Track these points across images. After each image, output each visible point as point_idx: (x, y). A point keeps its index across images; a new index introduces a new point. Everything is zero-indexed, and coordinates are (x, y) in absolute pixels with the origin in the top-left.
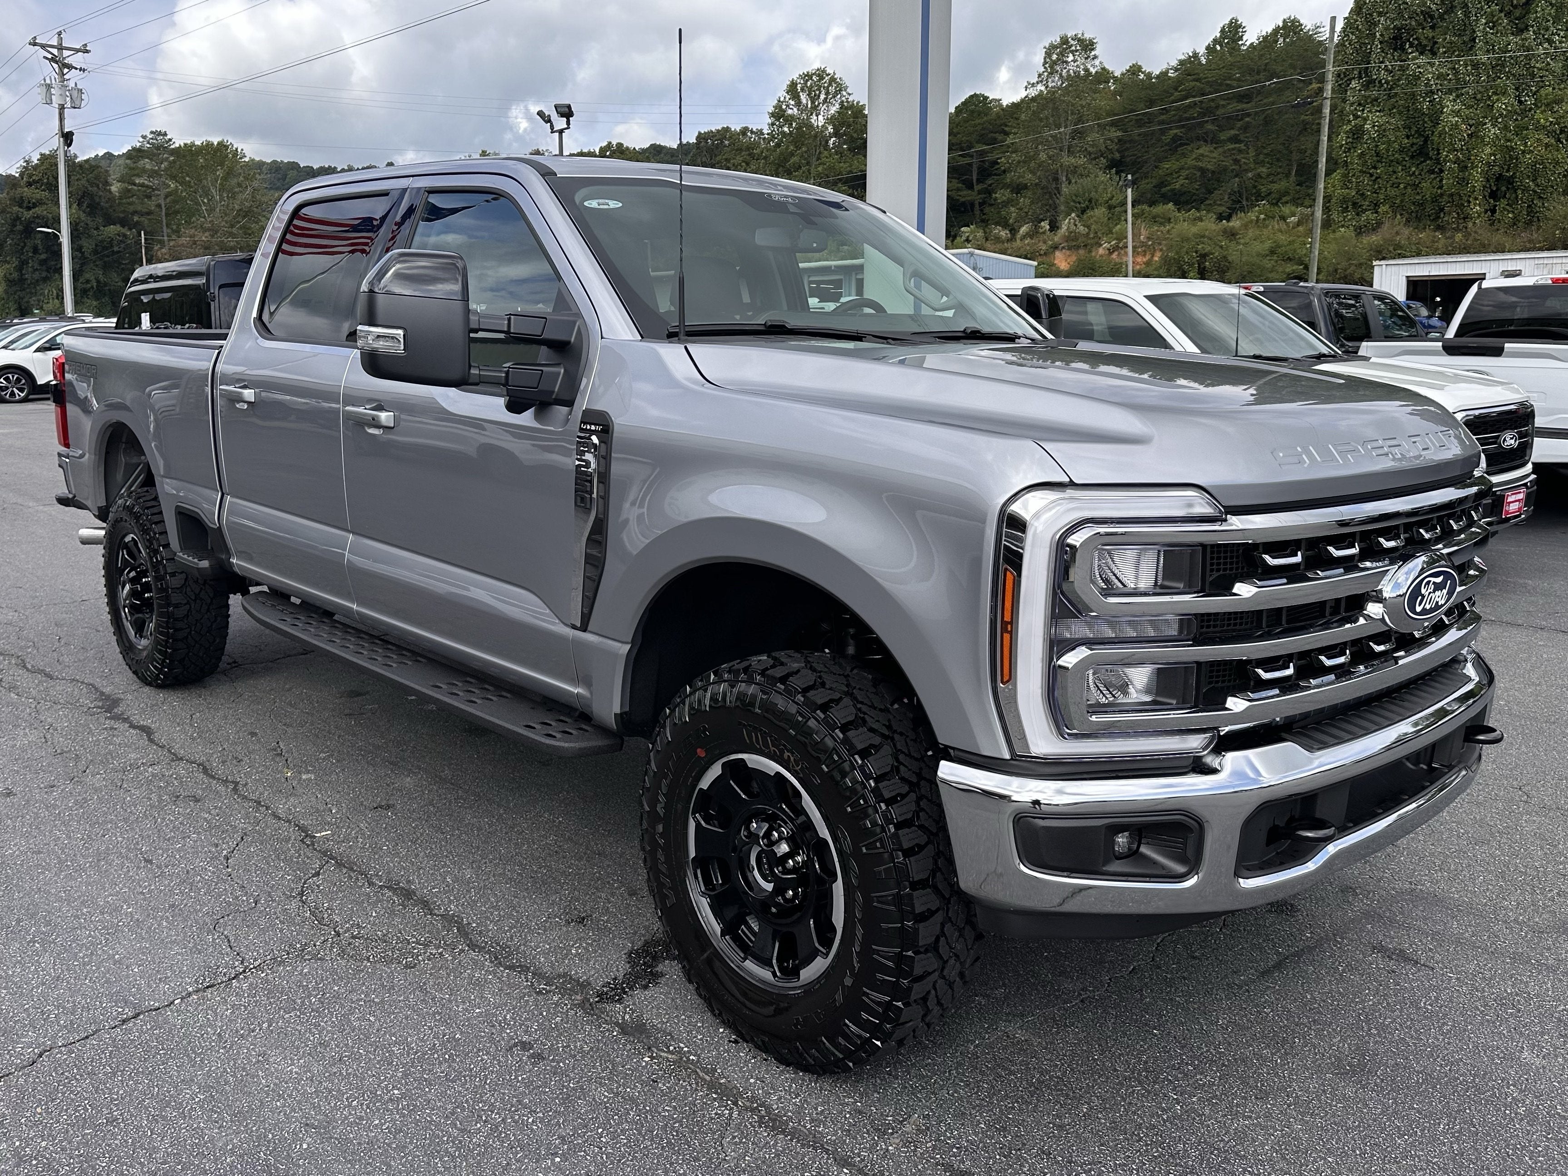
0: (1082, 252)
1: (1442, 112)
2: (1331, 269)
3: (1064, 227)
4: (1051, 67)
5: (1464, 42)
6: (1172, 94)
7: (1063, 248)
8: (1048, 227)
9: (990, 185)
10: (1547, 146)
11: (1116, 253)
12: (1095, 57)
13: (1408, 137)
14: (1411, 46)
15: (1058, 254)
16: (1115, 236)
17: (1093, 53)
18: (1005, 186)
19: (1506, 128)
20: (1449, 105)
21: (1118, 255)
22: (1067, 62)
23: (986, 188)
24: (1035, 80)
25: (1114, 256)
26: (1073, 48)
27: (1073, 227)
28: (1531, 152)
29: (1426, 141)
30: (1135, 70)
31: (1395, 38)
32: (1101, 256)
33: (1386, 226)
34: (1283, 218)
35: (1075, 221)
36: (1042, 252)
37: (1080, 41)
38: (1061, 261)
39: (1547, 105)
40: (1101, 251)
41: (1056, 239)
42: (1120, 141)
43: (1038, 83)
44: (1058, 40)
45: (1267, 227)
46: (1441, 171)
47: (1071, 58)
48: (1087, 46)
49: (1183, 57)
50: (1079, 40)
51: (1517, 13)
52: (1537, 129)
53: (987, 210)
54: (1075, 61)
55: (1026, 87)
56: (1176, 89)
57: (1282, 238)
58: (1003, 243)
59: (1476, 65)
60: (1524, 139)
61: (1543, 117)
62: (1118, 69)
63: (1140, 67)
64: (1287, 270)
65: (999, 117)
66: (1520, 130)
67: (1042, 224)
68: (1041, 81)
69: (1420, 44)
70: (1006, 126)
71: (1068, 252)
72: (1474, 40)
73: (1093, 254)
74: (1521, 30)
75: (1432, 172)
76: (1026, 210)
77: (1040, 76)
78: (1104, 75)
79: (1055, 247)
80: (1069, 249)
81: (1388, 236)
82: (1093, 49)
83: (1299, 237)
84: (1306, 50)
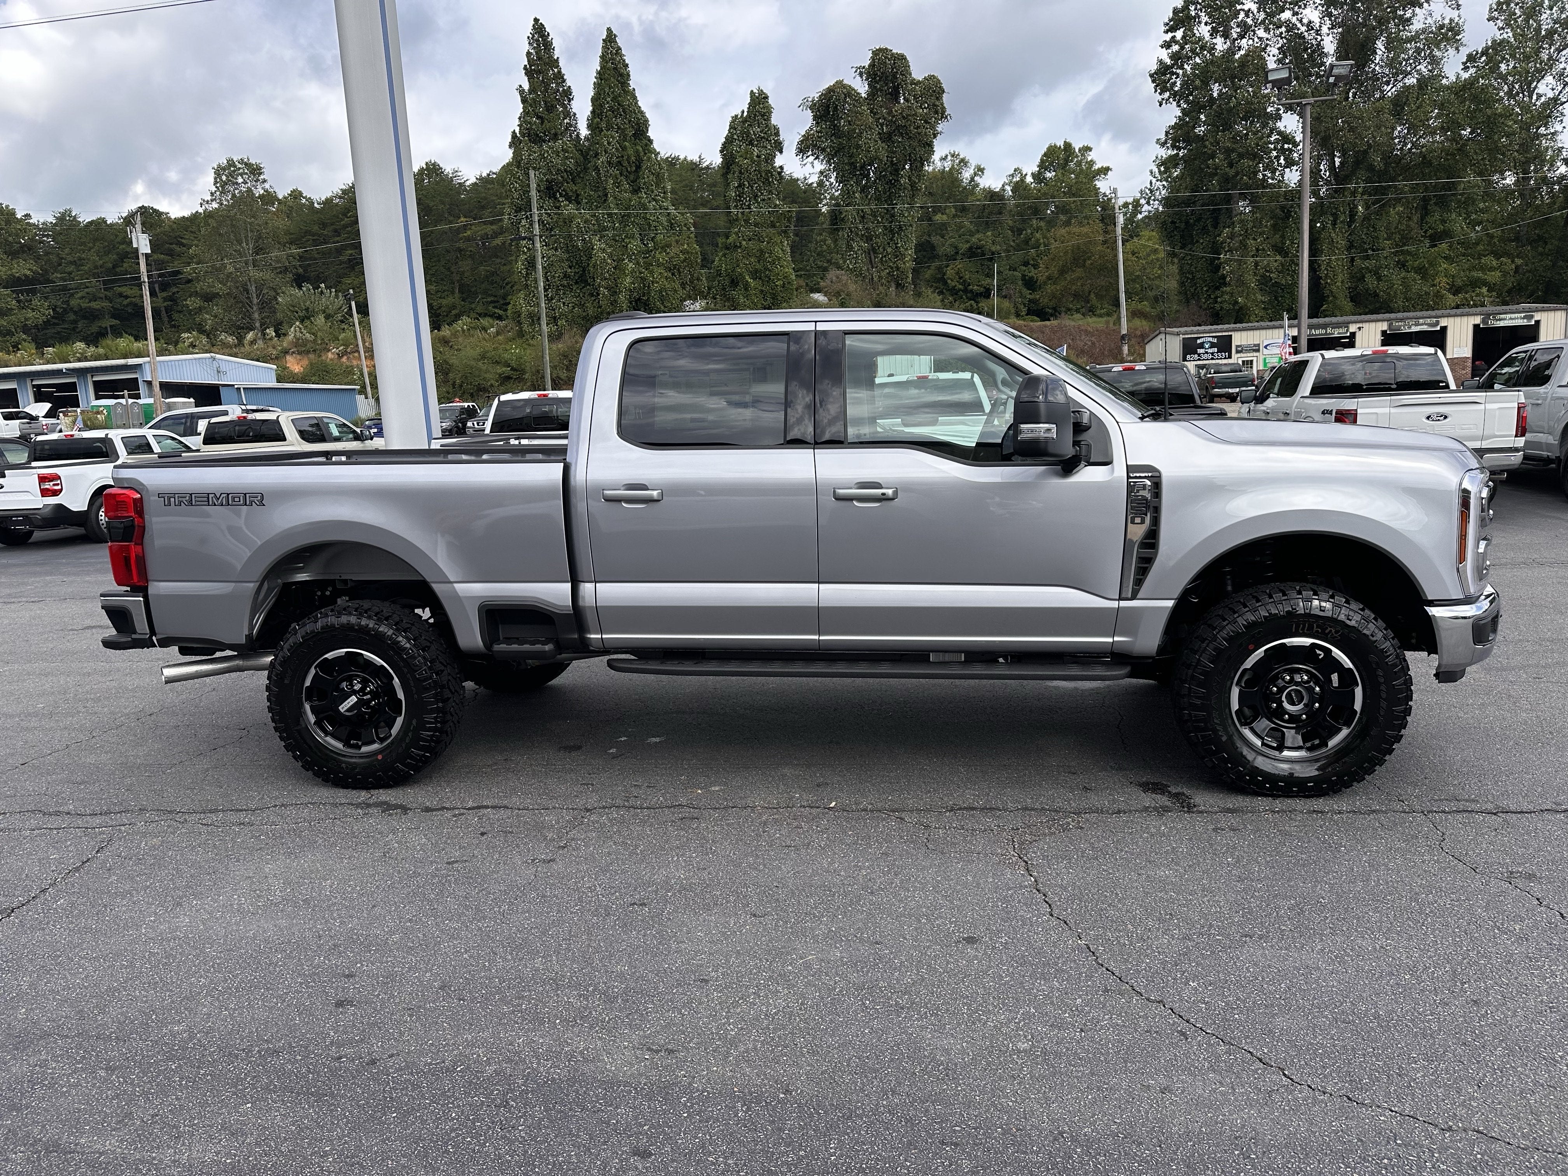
0: (312, 356)
1: (593, 249)
2: (533, 370)
3: (291, 336)
4: (222, 187)
5: (599, 196)
6: (342, 220)
7: (293, 352)
8: (274, 334)
9: (174, 293)
10: (666, 278)
11: (345, 357)
12: (264, 181)
13: (570, 267)
14: (560, 194)
15: (288, 358)
16: (341, 342)
17: (262, 177)
18: (196, 294)
19: (638, 263)
20: (598, 245)
21: (348, 358)
22: (237, 183)
23: (170, 296)
24: (208, 197)
25: (344, 359)
26: (241, 171)
27: (298, 334)
28: (657, 283)
29: (584, 271)
30: (296, 195)
31: (548, 188)
32: (331, 360)
33: (566, 336)
34: (485, 329)
35: (300, 329)
36: (273, 357)
37: (248, 165)
38: (293, 365)
39: (662, 248)
40: (330, 355)
41: (285, 344)
42: (301, 257)
43: (212, 201)
44: (225, 162)
45: (473, 336)
46: (598, 295)
47: (240, 180)
48: (255, 171)
49: (344, 187)
50: (246, 164)
51: (632, 177)
52: (658, 266)
53: (175, 316)
54: (245, 183)
55: (201, 204)
56: (345, 215)
57: (488, 346)
58: (231, 348)
59: (610, 215)
60: (652, 272)
61: (661, 257)
62: (282, 193)
63: (301, 193)
64: (499, 371)
65: (173, 230)
66: (648, 266)
67: (268, 331)
68: (215, 200)
69: (567, 194)
70: (182, 238)
71: (298, 357)
72: (606, 195)
73: (324, 358)
74: (636, 191)
75: (592, 295)
76: (221, 316)
77: (212, 194)
78: (269, 198)
79: (286, 352)
80: (300, 353)
81: (569, 344)
82: (261, 173)
83: (501, 344)
84: (451, 190)
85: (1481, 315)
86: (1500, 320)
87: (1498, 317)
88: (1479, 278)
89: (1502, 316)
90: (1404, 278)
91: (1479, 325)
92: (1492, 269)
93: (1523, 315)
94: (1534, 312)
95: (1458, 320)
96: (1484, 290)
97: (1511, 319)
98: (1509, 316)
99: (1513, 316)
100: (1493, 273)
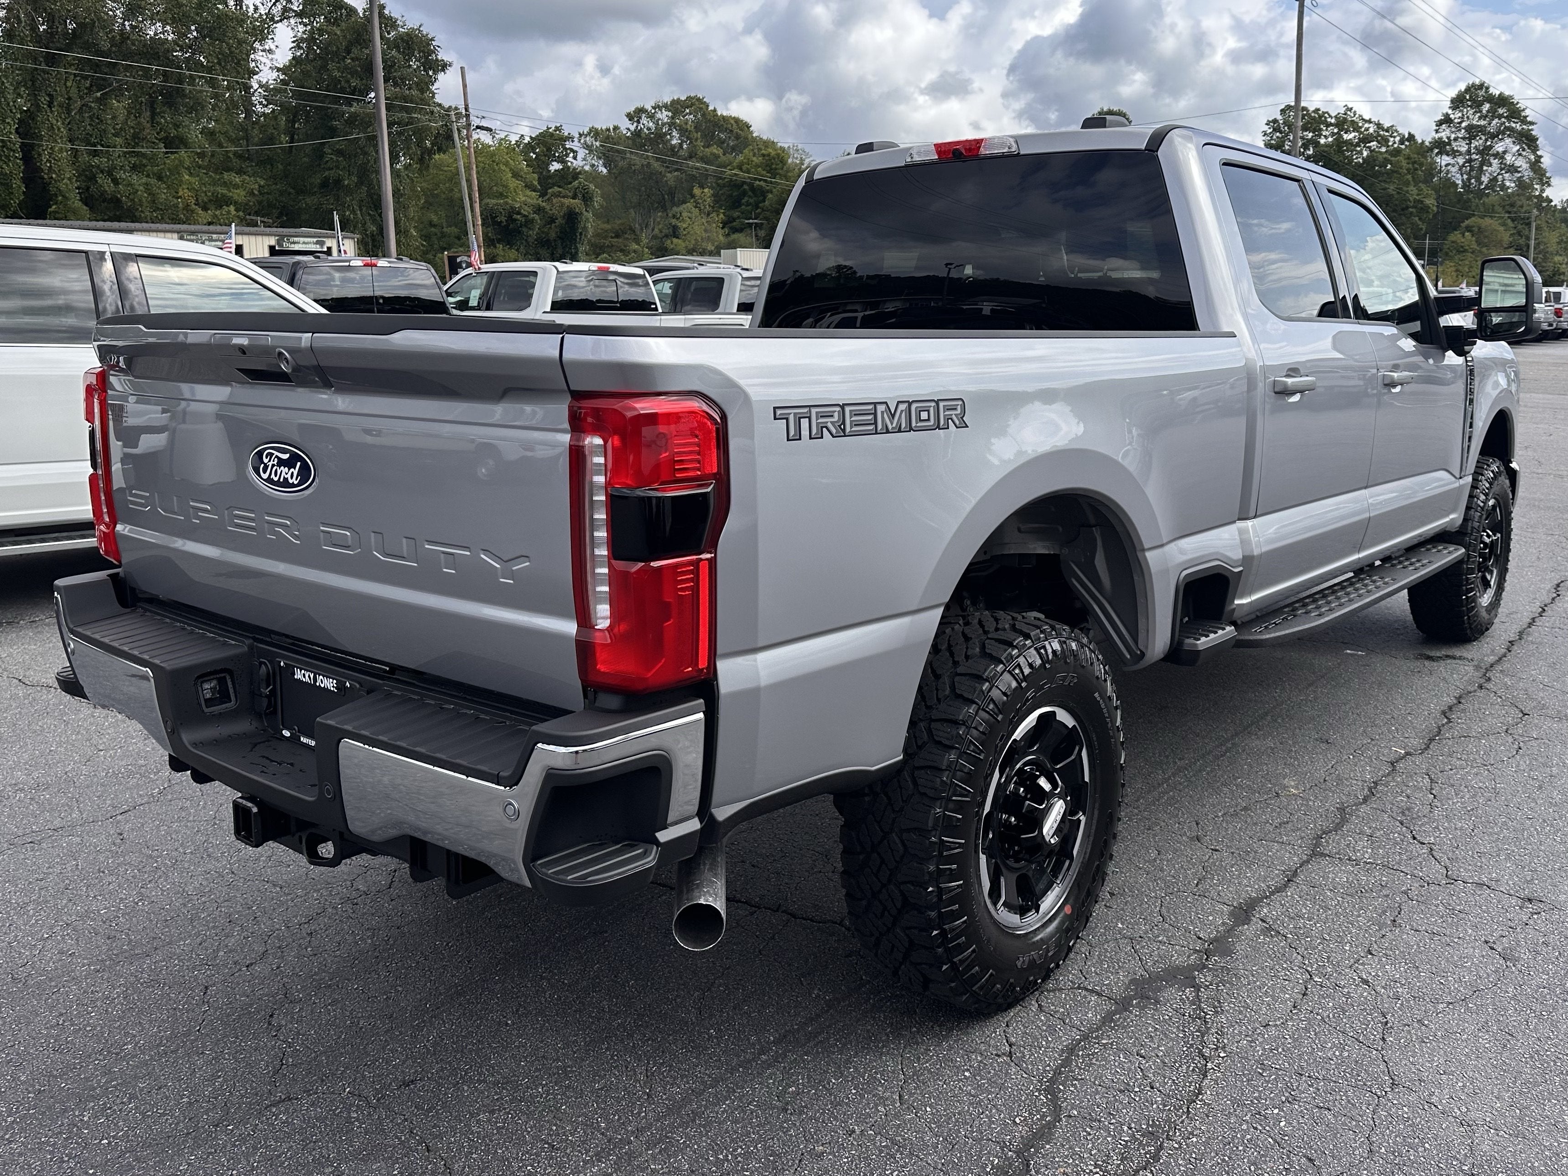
85: (275, 235)
86: (294, 243)
87: (292, 240)
88: (223, 195)
89: (296, 239)
90: (147, 184)
91: (274, 247)
92: (236, 186)
93: (315, 240)
94: (324, 237)
95: (253, 238)
96: (232, 208)
97: (304, 243)
98: (302, 240)
99: (306, 240)
100: (238, 191)
